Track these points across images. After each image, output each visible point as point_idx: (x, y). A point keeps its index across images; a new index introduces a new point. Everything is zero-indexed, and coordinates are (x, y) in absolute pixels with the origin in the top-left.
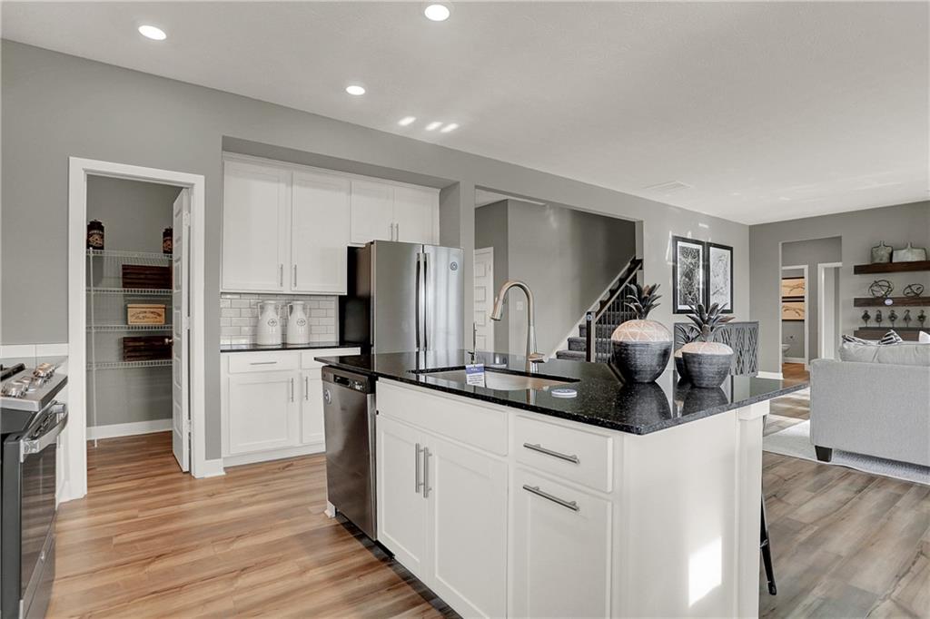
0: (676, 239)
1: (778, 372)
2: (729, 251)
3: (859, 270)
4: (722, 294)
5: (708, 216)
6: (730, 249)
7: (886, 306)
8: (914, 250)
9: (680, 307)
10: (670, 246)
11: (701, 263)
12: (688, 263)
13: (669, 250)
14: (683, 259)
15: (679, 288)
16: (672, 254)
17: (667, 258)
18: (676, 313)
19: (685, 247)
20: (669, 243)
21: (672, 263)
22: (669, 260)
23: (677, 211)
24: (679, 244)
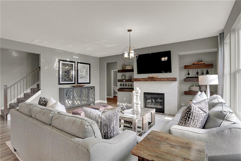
0: (60, 60)
1: (105, 100)
2: (89, 65)
3: (119, 71)
4: (85, 78)
5: (78, 53)
6: (90, 64)
7: (124, 82)
8: (130, 66)
9: (61, 82)
10: (57, 63)
11: (74, 68)
12: (67, 68)
13: (56, 64)
14: (64, 67)
15: (61, 76)
16: (58, 66)
17: (55, 67)
18: (60, 84)
19: (65, 63)
20: (56, 62)
21: (58, 69)
22: (56, 67)
23: (61, 52)
24: (61, 62)
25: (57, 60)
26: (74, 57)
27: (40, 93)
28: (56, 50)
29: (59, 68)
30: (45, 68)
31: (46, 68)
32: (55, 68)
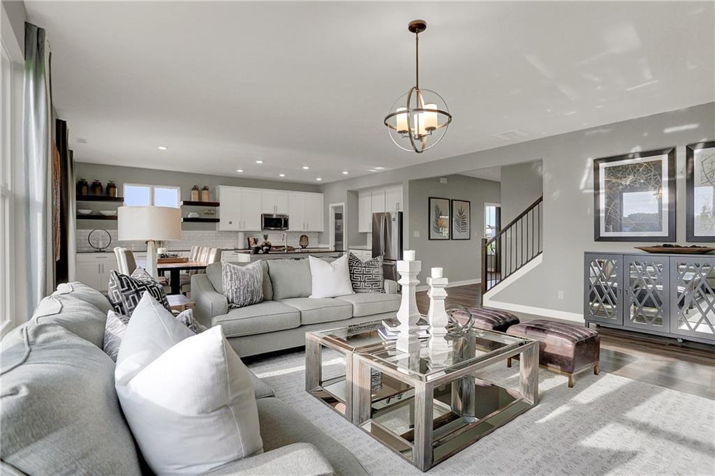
0: (596, 161)
9: (603, 234)
10: (589, 174)
11: (665, 178)
12: (628, 183)
13: (586, 178)
14: (614, 180)
15: (602, 215)
16: (592, 181)
17: (582, 186)
18: (599, 239)
19: (619, 166)
20: (587, 171)
21: (593, 191)
22: (586, 188)
23: (603, 131)
24: (602, 165)
25: (590, 163)
26: (667, 131)
27: (541, 261)
28: (587, 133)
29: (597, 187)
30: (554, 195)
31: (556, 194)
32: (583, 190)
